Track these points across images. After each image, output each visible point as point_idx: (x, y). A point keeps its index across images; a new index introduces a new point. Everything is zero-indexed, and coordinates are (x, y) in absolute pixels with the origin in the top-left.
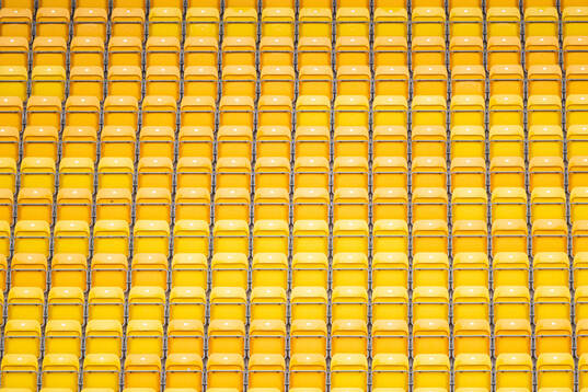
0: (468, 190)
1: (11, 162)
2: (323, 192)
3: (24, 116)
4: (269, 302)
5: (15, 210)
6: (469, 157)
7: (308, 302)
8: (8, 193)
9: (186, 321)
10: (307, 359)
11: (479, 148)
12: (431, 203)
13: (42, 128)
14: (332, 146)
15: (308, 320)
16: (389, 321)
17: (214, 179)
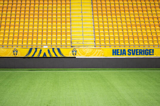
0: (54, 16)
1: (1, 13)
2: (37, 16)
3: (3, 7)
4: (31, 29)
5: (2, 18)
6: (54, 12)
7: (35, 29)
8: (1, 16)
9: (21, 31)
10: (35, 36)
11: (56, 11)
12: (50, 18)
13: (5, 9)
14: (39, 11)
15: (35, 31)
16: (45, 31)
17: (25, 15)
